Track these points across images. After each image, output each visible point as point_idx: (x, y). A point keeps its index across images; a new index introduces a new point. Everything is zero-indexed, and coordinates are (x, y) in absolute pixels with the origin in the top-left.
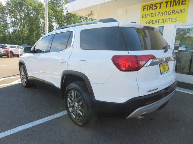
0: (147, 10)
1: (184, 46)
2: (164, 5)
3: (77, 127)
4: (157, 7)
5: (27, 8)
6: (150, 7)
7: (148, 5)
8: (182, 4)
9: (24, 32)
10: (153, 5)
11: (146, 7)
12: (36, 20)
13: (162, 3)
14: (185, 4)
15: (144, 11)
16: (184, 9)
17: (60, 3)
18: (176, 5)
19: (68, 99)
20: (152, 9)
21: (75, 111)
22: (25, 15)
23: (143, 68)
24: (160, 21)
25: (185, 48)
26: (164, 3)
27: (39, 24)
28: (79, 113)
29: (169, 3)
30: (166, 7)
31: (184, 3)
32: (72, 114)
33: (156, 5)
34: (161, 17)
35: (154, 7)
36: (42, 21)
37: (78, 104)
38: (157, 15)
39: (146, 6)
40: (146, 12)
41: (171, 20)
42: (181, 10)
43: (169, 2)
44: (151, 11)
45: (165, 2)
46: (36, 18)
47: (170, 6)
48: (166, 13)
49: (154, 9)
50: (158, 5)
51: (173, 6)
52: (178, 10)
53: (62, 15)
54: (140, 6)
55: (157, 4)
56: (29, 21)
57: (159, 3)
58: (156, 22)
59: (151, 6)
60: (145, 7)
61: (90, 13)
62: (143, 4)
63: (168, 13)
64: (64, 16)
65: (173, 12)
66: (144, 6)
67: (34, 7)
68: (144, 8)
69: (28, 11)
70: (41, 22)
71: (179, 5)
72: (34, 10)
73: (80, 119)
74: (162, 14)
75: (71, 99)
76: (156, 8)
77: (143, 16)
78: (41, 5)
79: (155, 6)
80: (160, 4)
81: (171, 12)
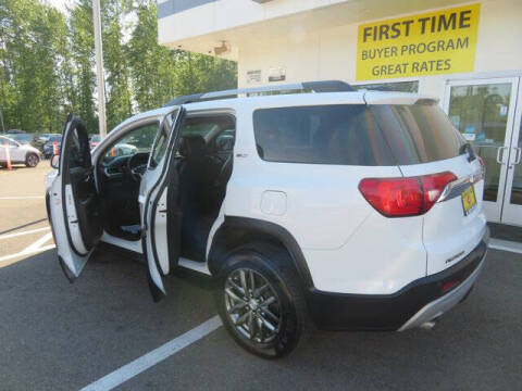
0: (375, 39)
1: (472, 130)
2: (416, 27)
3: (259, 361)
4: (398, 32)
5: (15, 25)
6: (381, 33)
7: (376, 28)
8: (461, 26)
9: (7, 93)
10: (387, 27)
11: (372, 31)
12: (41, 59)
13: (412, 22)
14: (469, 26)
15: (365, 40)
16: (467, 39)
17: (113, 11)
18: (446, 28)
19: (228, 291)
20: (387, 38)
21: (251, 319)
22: (8, 44)
23: (435, 206)
24: (409, 67)
25: (474, 136)
26: (416, 21)
27: (51, 71)
28: (263, 325)
29: (429, 24)
30: (423, 32)
31: (465, 23)
32: (240, 328)
33: (397, 27)
34: (410, 58)
35: (391, 33)
36: (60, 61)
37: (260, 302)
38: (399, 52)
39: (370, 29)
40: (371, 44)
41: (435, 64)
42: (459, 40)
43: (429, 19)
44: (385, 43)
45: (419, 20)
46: (44, 54)
47: (433, 30)
48: (422, 48)
49: (393, 37)
50: (402, 28)
51: (439, 30)
52: (451, 41)
53: (118, 43)
54: (354, 30)
55: (398, 24)
56: (23, 61)
57: (404, 23)
58: (398, 69)
59: (384, 29)
60: (368, 32)
61: (220, 45)
62: (362, 23)
63: (427, 48)
64: (125, 47)
65: (441, 46)
66: (366, 30)
67: (35, 22)
68: (366, 35)
69: (17, 34)
70: (59, 64)
71: (454, 27)
72: (35, 30)
73: (267, 340)
74: (412, 49)
75: (236, 291)
76: (395, 34)
77: (365, 55)
78: (54, 17)
79: (393, 29)
80: (407, 23)
81: (436, 45)
